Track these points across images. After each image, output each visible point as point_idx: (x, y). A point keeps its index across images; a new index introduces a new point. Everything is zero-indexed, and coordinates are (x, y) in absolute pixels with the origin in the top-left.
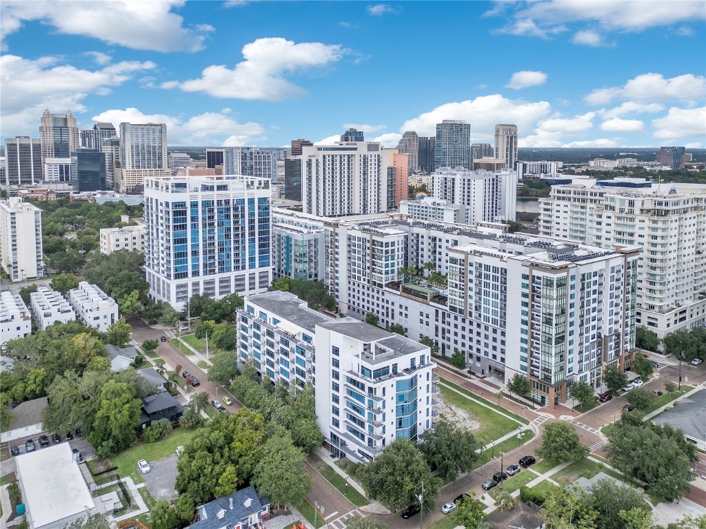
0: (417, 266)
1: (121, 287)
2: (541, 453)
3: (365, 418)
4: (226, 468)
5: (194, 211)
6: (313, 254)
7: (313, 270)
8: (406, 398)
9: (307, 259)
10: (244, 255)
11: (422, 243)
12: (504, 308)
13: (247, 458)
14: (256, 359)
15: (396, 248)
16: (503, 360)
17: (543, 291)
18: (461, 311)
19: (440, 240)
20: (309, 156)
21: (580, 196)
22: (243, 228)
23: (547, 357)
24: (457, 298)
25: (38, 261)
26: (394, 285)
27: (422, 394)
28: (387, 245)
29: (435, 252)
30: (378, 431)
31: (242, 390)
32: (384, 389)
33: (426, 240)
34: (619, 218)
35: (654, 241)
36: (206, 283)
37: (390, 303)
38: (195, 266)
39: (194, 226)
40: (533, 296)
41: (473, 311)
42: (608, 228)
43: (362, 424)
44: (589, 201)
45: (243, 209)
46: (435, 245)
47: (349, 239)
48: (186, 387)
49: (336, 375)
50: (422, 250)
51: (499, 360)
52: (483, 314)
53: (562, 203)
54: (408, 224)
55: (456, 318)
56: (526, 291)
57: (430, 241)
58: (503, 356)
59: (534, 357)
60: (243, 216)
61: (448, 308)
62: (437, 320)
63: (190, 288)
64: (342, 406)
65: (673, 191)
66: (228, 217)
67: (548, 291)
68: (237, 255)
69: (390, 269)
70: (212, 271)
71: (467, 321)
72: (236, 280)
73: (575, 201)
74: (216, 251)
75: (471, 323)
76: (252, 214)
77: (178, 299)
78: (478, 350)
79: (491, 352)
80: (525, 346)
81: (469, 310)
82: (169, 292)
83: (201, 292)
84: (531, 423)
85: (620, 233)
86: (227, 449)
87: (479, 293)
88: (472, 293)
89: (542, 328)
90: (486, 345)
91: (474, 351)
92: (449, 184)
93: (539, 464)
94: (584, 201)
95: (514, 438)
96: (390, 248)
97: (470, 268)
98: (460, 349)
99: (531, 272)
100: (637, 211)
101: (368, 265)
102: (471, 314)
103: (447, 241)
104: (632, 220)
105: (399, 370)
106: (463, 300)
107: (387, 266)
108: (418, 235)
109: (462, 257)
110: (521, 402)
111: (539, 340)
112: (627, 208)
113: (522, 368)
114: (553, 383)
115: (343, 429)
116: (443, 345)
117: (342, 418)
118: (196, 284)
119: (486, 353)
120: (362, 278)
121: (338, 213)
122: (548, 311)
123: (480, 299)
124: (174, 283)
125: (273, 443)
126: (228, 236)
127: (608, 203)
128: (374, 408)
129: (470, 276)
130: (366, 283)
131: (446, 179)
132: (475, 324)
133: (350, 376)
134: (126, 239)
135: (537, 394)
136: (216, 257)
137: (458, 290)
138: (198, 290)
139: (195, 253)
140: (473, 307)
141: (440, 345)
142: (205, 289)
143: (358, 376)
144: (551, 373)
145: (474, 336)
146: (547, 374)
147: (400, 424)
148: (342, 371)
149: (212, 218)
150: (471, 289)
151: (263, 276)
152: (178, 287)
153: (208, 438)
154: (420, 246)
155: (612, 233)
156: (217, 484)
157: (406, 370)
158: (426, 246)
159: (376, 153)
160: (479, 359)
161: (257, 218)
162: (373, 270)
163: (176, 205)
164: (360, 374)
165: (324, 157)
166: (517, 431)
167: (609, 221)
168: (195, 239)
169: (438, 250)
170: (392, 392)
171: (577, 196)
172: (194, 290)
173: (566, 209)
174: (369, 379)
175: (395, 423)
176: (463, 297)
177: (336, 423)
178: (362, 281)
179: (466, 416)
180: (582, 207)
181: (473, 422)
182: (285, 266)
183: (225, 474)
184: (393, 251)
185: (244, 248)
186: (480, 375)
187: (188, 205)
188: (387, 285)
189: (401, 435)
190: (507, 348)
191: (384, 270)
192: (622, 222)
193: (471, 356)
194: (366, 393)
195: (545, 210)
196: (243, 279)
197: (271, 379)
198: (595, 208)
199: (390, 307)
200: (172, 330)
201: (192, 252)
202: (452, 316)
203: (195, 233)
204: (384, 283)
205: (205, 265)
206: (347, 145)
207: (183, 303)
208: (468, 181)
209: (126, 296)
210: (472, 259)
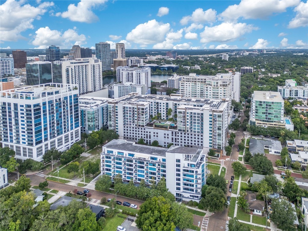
3: (194, 183)
5: (45, 107)
6: (97, 116)
7: (97, 124)
10: (68, 124)
12: (202, 127)
16: (202, 145)
17: (217, 119)
18: (184, 131)
19: (160, 103)
20: (67, 67)
21: (194, 80)
22: (67, 111)
23: (219, 141)
24: (182, 126)
26: (150, 125)
29: (158, 108)
30: (199, 186)
33: (153, 104)
34: (213, 88)
35: (224, 95)
36: (51, 143)
37: (148, 132)
38: (46, 136)
39: (45, 115)
40: (214, 121)
42: (210, 92)
43: (192, 186)
44: (197, 82)
45: (67, 101)
46: (158, 105)
47: (124, 108)
49: (178, 170)
51: (200, 145)
52: (193, 130)
53: (188, 83)
54: (143, 98)
56: (211, 120)
57: (155, 104)
58: (202, 143)
59: (214, 142)
60: (67, 105)
61: (177, 130)
62: (172, 136)
63: (43, 148)
64: (182, 181)
65: (222, 77)
66: (60, 107)
67: (219, 119)
68: (65, 125)
69: (147, 119)
70: (54, 136)
71: (186, 134)
73: (192, 82)
74: (56, 125)
75: (188, 134)
76: (71, 103)
77: (38, 155)
79: (197, 143)
80: (211, 139)
81: (187, 130)
82: (31, 153)
83: (49, 148)
84: (221, 164)
85: (214, 93)
87: (191, 122)
88: (189, 123)
89: (217, 131)
90: (195, 141)
91: (190, 144)
92: (130, 75)
93: (235, 177)
94: (195, 82)
96: (146, 110)
97: (187, 114)
98: (184, 144)
99: (213, 113)
100: (219, 86)
101: (136, 118)
102: (188, 131)
103: (164, 104)
104: (218, 88)
109: (184, 111)
110: (212, 158)
111: (216, 135)
112: (216, 85)
113: (210, 146)
114: (222, 149)
115: (182, 190)
117: (182, 186)
118: (47, 145)
119: (195, 144)
120: (132, 124)
121: (82, 92)
122: (219, 126)
123: (192, 125)
124: (35, 148)
126: (60, 117)
127: (208, 83)
128: (198, 178)
129: (187, 117)
130: (135, 126)
132: (190, 134)
135: (216, 154)
136: (56, 128)
137: (182, 123)
138: (47, 148)
139: (45, 129)
140: (189, 129)
142: (51, 146)
144: (221, 146)
145: (190, 139)
146: (219, 146)
149: (53, 109)
151: (77, 132)
152: (37, 149)
155: (212, 93)
157: (201, 160)
158: (153, 106)
159: (98, 63)
160: (192, 147)
161: (73, 104)
162: (139, 120)
163: (35, 106)
164: (190, 167)
165: (75, 66)
166: (221, 169)
167: (210, 89)
168: (45, 122)
172: (45, 148)
174: (194, 168)
176: (184, 125)
177: (179, 189)
185: (68, 121)
187: (41, 105)
190: (204, 140)
191: (145, 119)
192: (214, 89)
194: (194, 173)
195: (181, 86)
196: (68, 136)
198: (200, 84)
199: (148, 134)
200: (40, 173)
201: (44, 128)
202: (180, 133)
203: (45, 119)
204: (145, 125)
205: (51, 134)
206: (84, 60)
207: (41, 156)
208: (139, 73)
209: (8, 162)
210: (188, 111)
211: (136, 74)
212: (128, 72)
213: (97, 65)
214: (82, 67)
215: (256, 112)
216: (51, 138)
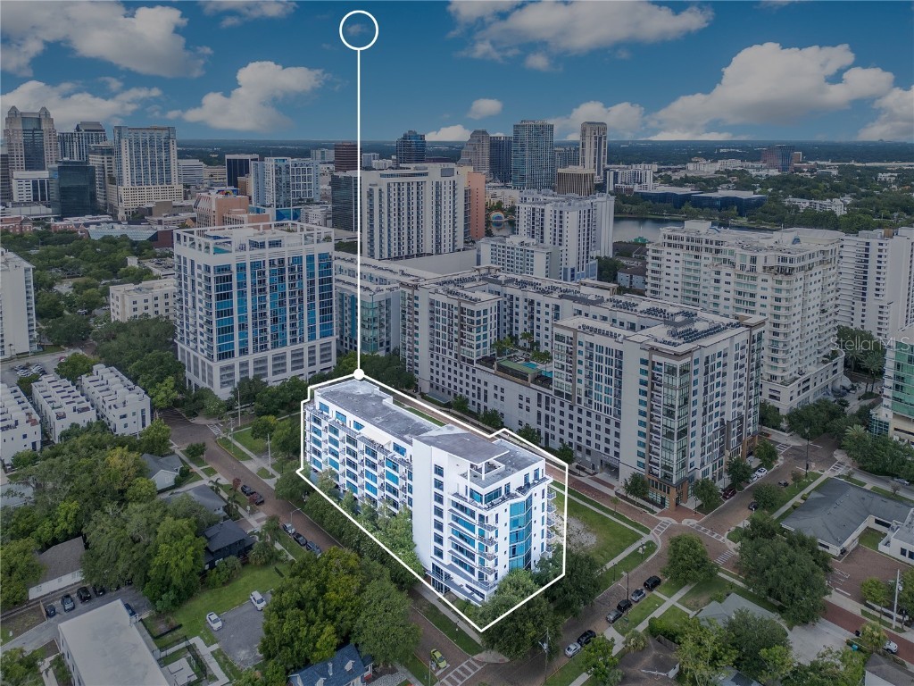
0: (511, 333)
1: (151, 373)
2: (667, 573)
3: (475, 549)
4: (323, 628)
5: (242, 276)
6: (384, 317)
7: (384, 337)
8: (521, 523)
9: (377, 325)
10: (302, 324)
11: (517, 306)
12: (618, 395)
13: (346, 612)
14: (334, 469)
15: (488, 316)
16: (617, 454)
17: (664, 379)
18: (568, 397)
19: (539, 304)
20: (371, 185)
21: (694, 244)
22: (301, 293)
23: (668, 454)
24: (565, 382)
25: (29, 331)
26: (487, 361)
27: (538, 515)
28: (479, 314)
29: (532, 317)
30: (489, 564)
31: (321, 512)
32: (497, 515)
33: (522, 303)
34: (739, 276)
36: (256, 362)
37: (482, 383)
38: (244, 343)
39: (242, 294)
40: (653, 384)
41: (583, 396)
42: (728, 287)
43: (472, 556)
44: (704, 250)
45: (300, 269)
46: (533, 309)
47: (432, 304)
48: (248, 508)
49: (439, 499)
50: (517, 314)
51: (612, 454)
52: (594, 401)
53: (674, 251)
54: (499, 283)
55: (562, 404)
56: (645, 378)
57: (527, 304)
58: (617, 449)
59: (653, 453)
60: (300, 277)
61: (552, 393)
62: (539, 406)
63: (237, 370)
64: (446, 533)
65: (796, 241)
66: (282, 279)
67: (670, 379)
68: (293, 325)
69: (481, 342)
70: (264, 348)
71: (576, 409)
72: (293, 355)
73: (688, 249)
74: (269, 322)
75: (580, 411)
76: (311, 275)
77: (223, 384)
78: (588, 442)
79: (603, 445)
80: (643, 440)
81: (577, 396)
82: (211, 375)
83: (251, 375)
84: (652, 531)
85: (740, 293)
86: (321, 603)
87: (589, 377)
88: (582, 377)
89: (663, 420)
90: (598, 437)
91: (583, 443)
92: (538, 216)
93: (665, 586)
94: (698, 249)
95: (635, 552)
96: (482, 317)
97: (579, 348)
98: (567, 440)
99: (650, 357)
100: (759, 269)
101: (455, 336)
102: (579, 401)
103: (547, 306)
104: (754, 279)
105: (512, 491)
106: (570, 384)
107: (478, 338)
108: (512, 296)
109: (571, 334)
110: (638, 505)
111: (658, 433)
112: (748, 265)
113: (639, 464)
114: (674, 483)
115: (447, 560)
116: (547, 435)
117: (447, 547)
118: (244, 365)
119: (598, 446)
120: (448, 351)
122: (670, 402)
123: (591, 383)
124: (217, 366)
125: (373, 589)
126: (282, 303)
127: (727, 256)
128: (486, 537)
129: (579, 357)
130: (453, 357)
131: (534, 209)
132: (584, 412)
133: (457, 500)
134: (146, 301)
135: (655, 495)
136: (269, 330)
137: (564, 372)
138: (246, 371)
139: (243, 327)
140: (583, 393)
141: (543, 435)
142: (256, 369)
143: (465, 499)
144: (672, 471)
145: (584, 426)
146: (667, 472)
147: (514, 551)
148: (447, 495)
149: (262, 282)
150: (580, 372)
151: (325, 349)
152: (222, 369)
153: (298, 591)
154: (515, 310)
155: (732, 292)
156: (315, 649)
157: (520, 489)
158: (521, 310)
159: (451, 179)
160: (588, 452)
161: (317, 278)
162: (462, 343)
163: (219, 269)
164: (468, 497)
165: (389, 185)
166: (638, 544)
167: (728, 279)
168: (242, 309)
169: (536, 315)
170: (505, 518)
171: (690, 244)
172: (241, 372)
173: (678, 258)
174: (479, 504)
175: (508, 553)
176: (571, 381)
177: (439, 553)
178: (448, 355)
179: (580, 527)
180: (697, 257)
181: (589, 534)
182: (349, 332)
183: (323, 637)
184: (485, 320)
185: (302, 316)
186: (591, 471)
187: (234, 269)
188: (478, 361)
189: (515, 564)
190: (622, 441)
191: (475, 343)
192: (742, 281)
193: (579, 448)
194: (476, 521)
195: (653, 258)
196: (302, 354)
197: (354, 494)
198: (711, 259)
199: (483, 388)
200: (217, 424)
201: (240, 325)
202: (558, 402)
203: (242, 302)
204: (475, 359)
205: (255, 341)
206: (416, 168)
207: (229, 389)
208: (561, 212)
209: (158, 385)
210: (582, 337)
211: (553, 213)
212: (533, 206)
213: (448, 183)
214: (409, 189)
215: (897, 387)
216: (255, 350)
